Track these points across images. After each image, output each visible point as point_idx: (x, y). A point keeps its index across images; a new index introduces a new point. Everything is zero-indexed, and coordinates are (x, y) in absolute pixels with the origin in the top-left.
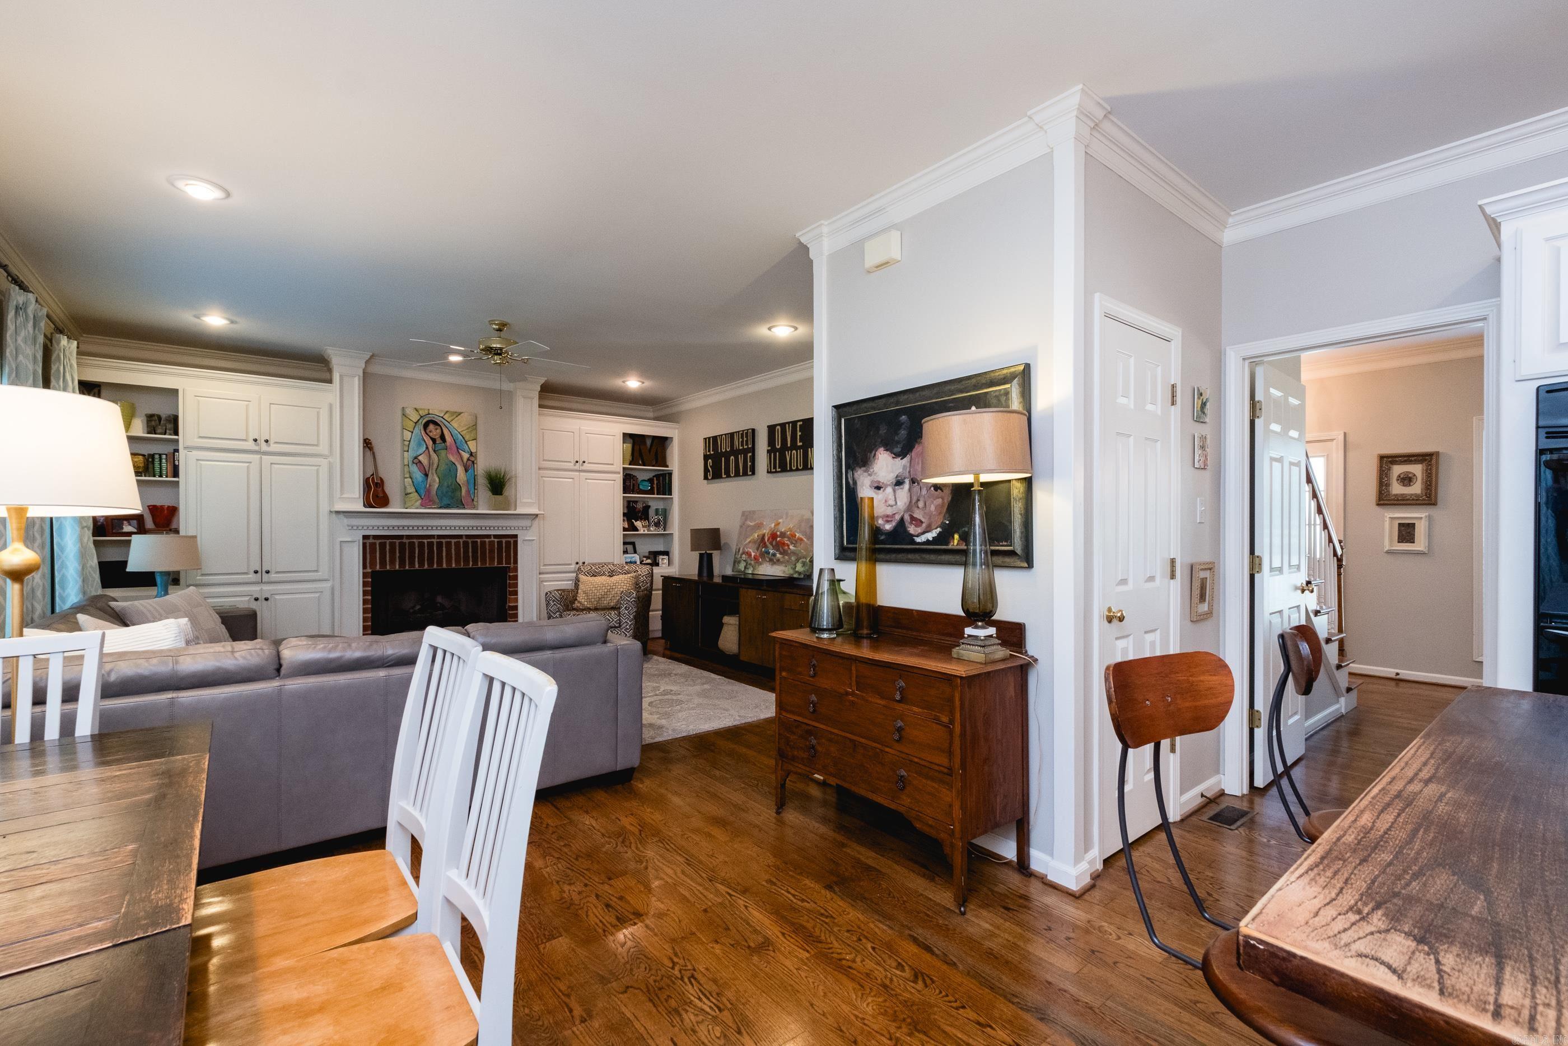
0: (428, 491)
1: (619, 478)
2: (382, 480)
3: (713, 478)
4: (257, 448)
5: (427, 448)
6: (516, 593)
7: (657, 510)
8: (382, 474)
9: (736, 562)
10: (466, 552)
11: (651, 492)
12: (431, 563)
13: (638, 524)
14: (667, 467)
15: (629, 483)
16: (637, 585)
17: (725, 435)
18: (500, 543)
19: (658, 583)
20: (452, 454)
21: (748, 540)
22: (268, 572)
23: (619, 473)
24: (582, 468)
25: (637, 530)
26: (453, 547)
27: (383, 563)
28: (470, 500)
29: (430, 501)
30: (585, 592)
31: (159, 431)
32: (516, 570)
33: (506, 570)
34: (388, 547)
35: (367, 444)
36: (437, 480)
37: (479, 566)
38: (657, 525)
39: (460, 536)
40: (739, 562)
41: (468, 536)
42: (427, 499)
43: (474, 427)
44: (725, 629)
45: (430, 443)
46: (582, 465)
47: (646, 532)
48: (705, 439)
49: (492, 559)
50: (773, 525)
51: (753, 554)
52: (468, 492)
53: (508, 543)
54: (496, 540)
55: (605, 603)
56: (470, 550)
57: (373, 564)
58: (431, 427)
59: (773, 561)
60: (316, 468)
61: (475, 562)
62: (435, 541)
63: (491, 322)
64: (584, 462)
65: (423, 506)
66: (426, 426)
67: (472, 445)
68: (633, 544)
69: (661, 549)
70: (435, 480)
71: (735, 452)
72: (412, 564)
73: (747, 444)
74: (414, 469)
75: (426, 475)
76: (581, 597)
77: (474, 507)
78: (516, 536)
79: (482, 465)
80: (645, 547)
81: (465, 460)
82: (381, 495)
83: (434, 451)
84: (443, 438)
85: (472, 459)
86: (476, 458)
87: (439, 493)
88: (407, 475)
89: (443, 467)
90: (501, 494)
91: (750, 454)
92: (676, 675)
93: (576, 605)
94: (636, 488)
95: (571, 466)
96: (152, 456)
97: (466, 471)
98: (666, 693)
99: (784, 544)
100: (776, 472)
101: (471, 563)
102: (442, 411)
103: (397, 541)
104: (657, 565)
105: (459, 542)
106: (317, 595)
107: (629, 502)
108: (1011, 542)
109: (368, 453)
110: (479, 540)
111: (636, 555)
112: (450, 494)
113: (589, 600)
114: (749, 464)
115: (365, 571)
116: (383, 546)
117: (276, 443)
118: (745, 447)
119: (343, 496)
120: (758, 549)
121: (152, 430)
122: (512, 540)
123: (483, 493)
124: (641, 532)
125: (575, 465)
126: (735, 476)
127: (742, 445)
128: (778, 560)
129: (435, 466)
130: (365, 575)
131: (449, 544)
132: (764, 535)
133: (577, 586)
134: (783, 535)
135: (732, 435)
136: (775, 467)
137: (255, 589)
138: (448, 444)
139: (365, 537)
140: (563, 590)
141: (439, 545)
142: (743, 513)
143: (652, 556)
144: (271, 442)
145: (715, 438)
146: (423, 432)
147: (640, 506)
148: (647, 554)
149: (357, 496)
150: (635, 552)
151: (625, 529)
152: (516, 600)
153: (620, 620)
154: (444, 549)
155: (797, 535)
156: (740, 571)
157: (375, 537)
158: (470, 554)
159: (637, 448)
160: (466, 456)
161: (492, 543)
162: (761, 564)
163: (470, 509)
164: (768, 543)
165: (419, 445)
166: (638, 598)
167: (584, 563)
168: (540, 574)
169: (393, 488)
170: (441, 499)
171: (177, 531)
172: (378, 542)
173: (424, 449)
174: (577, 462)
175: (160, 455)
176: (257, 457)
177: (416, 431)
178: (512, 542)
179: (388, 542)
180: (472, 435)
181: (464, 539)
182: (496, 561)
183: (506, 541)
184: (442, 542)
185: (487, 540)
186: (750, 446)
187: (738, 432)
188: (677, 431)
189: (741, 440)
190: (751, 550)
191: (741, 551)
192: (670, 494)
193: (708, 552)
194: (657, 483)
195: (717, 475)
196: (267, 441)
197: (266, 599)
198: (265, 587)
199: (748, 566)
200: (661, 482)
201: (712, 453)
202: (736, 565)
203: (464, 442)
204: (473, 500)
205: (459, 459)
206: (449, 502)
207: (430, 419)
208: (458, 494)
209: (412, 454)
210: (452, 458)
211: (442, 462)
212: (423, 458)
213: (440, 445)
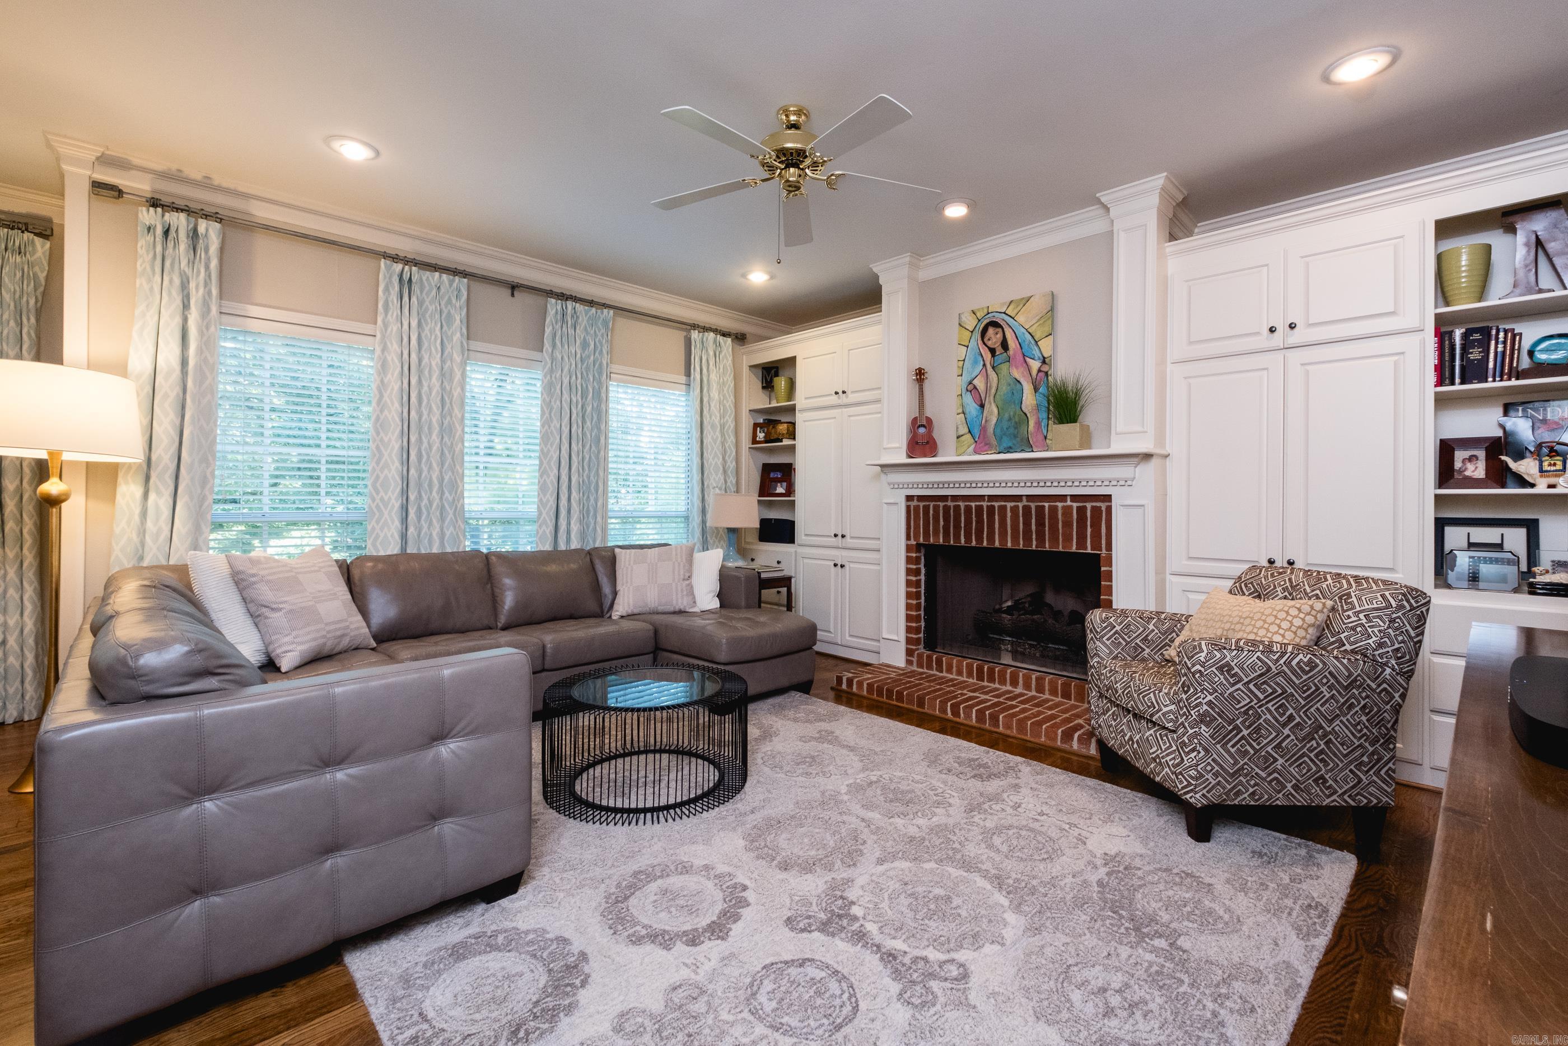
0: (984, 429)
2: (929, 420)
4: (839, 401)
5: (984, 365)
8: (929, 413)
10: (1027, 524)
12: (980, 539)
18: (1081, 511)
20: (1017, 368)
22: (843, 536)
24: (1287, 342)
25: (1532, 485)
27: (927, 533)
28: (1041, 438)
29: (986, 444)
32: (1109, 561)
33: (1096, 560)
34: (931, 512)
35: (920, 375)
36: (996, 411)
37: (1047, 548)
39: (1018, 498)
41: (1031, 498)
42: (981, 442)
43: (1049, 314)
45: (988, 356)
46: (1287, 335)
49: (1068, 539)
52: (1038, 424)
53: (1096, 511)
54: (1075, 505)
56: (1033, 521)
57: (917, 533)
58: (991, 331)
64: (1292, 326)
65: (976, 452)
66: (984, 332)
67: (1046, 347)
70: (992, 411)
72: (957, 537)
74: (968, 399)
75: (982, 406)
77: (1045, 448)
78: (1108, 498)
79: (1059, 374)
81: (1034, 372)
82: (927, 439)
83: (993, 368)
84: (1005, 344)
85: (1045, 368)
86: (1052, 365)
87: (998, 431)
89: (1004, 389)
90: (1074, 420)
97: (1036, 389)
101: (1034, 543)
102: (1003, 304)
103: (941, 504)
105: (1018, 507)
109: (918, 389)
110: (1047, 505)
112: (1012, 430)
115: (909, 543)
116: (926, 509)
117: (852, 393)
119: (889, 446)
122: (1103, 506)
125: (1269, 339)
129: (993, 391)
130: (909, 549)
131: (1003, 508)
137: (836, 554)
138: (1011, 352)
139: (909, 498)
144: (848, 392)
146: (980, 342)
149: (902, 443)
151: (1449, 482)
154: (997, 517)
157: (921, 498)
158: (1034, 527)
160: (1035, 365)
161: (1067, 510)
163: (1038, 451)
165: (975, 362)
168: (1175, 574)
169: (946, 430)
170: (1000, 440)
171: (794, 491)
172: (922, 504)
173: (981, 367)
174: (1273, 329)
176: (847, 410)
178: (1104, 509)
179: (932, 504)
180: (1047, 329)
181: (1025, 502)
182: (1075, 541)
183: (1093, 507)
184: (993, 507)
185: (1060, 505)
196: (845, 393)
197: (842, 566)
198: (843, 553)
203: (1033, 342)
204: (1046, 438)
205: (1026, 373)
206: (1010, 444)
207: (987, 321)
208: (1024, 428)
209: (966, 378)
210: (1016, 374)
211: (1002, 382)
212: (979, 383)
213: (1001, 357)
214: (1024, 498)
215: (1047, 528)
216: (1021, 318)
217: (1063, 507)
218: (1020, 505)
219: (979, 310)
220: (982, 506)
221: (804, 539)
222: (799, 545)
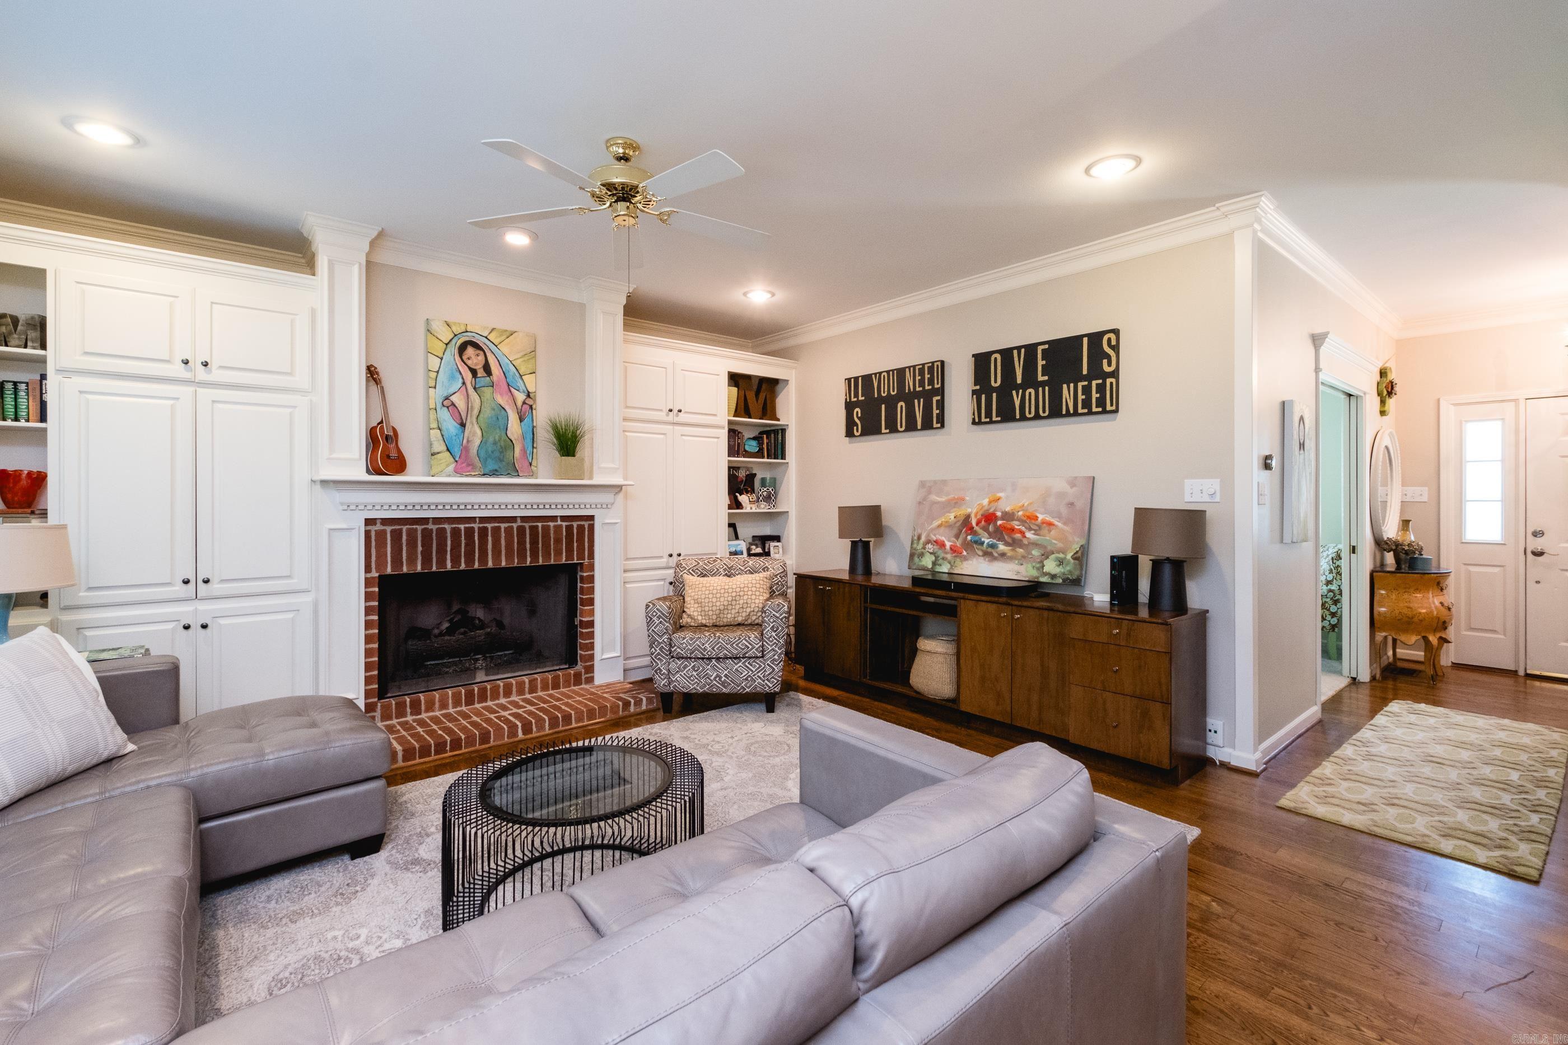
0: (466, 449)
1: (724, 434)
2: (394, 430)
3: (864, 434)
4: (188, 375)
5: (464, 383)
6: (591, 602)
7: (765, 479)
8: (397, 420)
9: (915, 556)
10: (521, 543)
11: (759, 454)
12: (470, 560)
13: (743, 499)
14: (778, 420)
15: (735, 442)
16: (770, 588)
17: (888, 372)
18: (569, 528)
20: (501, 395)
21: (936, 523)
22: (206, 581)
23: (723, 428)
24: (676, 420)
25: (742, 507)
26: (503, 535)
27: (397, 561)
28: (526, 463)
29: (469, 465)
30: (696, 601)
31: (13, 342)
32: (591, 567)
33: (578, 568)
34: (404, 537)
35: (372, 374)
36: (478, 432)
37: (541, 562)
38: (768, 499)
39: (513, 519)
40: (922, 555)
41: (524, 519)
42: (463, 461)
43: (532, 354)
44: (924, 658)
45: (468, 376)
46: (677, 416)
47: (754, 510)
48: (849, 380)
49: (559, 553)
50: (985, 502)
51: (948, 544)
52: (524, 451)
53: (581, 528)
54: (564, 524)
55: (729, 617)
56: (527, 539)
57: (381, 563)
58: (470, 351)
59: (989, 554)
60: (290, 410)
61: (535, 555)
62: (476, 526)
64: (680, 411)
65: (457, 472)
66: (462, 349)
68: (734, 526)
69: (772, 532)
70: (474, 433)
71: (909, 398)
72: (441, 562)
73: (931, 382)
74: (445, 415)
75: (463, 425)
76: (693, 609)
77: (532, 475)
78: (591, 518)
79: (544, 413)
80: (748, 531)
81: (519, 403)
82: (394, 454)
83: (475, 388)
84: (487, 369)
85: (530, 402)
86: (535, 401)
87: (482, 454)
88: (434, 425)
89: (487, 413)
90: (573, 454)
91: (939, 398)
93: (685, 620)
94: (743, 449)
95: (662, 416)
97: (521, 420)
99: (1013, 530)
100: (991, 422)
101: (529, 559)
102: (485, 328)
103: (419, 528)
104: (768, 554)
105: (512, 527)
106: (290, 615)
107: (733, 468)
109: (373, 387)
110: (540, 524)
111: (741, 542)
112: (497, 454)
113: (703, 613)
114: (936, 412)
115: (369, 575)
116: (397, 535)
117: (221, 367)
118: (927, 388)
119: (334, 456)
120: (957, 537)
122: (586, 524)
123: (546, 452)
124: (748, 510)
125: (667, 415)
126: (907, 430)
127: (922, 383)
128: (1003, 555)
129: (476, 412)
130: (368, 582)
131: (496, 531)
132: (968, 517)
133: (682, 590)
134: (1008, 516)
135: (900, 371)
136: (989, 414)
137: (186, 611)
138: (494, 379)
139: (369, 522)
141: (483, 532)
142: (923, 484)
143: (760, 543)
144: (213, 365)
145: (867, 378)
146: (457, 358)
147: (742, 474)
148: (756, 540)
149: (357, 456)
150: (741, 538)
151: (728, 507)
152: (592, 613)
153: (763, 645)
154: (490, 538)
155: (1041, 517)
156: (925, 569)
157: (385, 521)
158: (528, 546)
159: (743, 392)
160: (521, 397)
162: (965, 559)
163: (526, 477)
164: (976, 528)
165: (452, 378)
167: (682, 555)
168: (625, 571)
169: (411, 446)
170: (484, 462)
171: (44, 514)
172: (389, 529)
173: (460, 385)
174: (671, 410)
175: (15, 384)
176: (191, 389)
177: (448, 357)
178: (586, 527)
179: (405, 528)
180: (530, 366)
181: (519, 523)
182: (564, 554)
183: (578, 525)
184: (486, 529)
185: (552, 524)
186: (936, 386)
187: (914, 367)
188: (794, 371)
189: (918, 378)
190: (943, 538)
191: (923, 539)
192: (783, 457)
193: (863, 539)
194: (767, 443)
195: (871, 429)
196: (205, 364)
197: (204, 627)
198: (202, 606)
199: (940, 561)
200: (773, 442)
201: (861, 398)
202: (916, 559)
203: (518, 375)
204: (531, 464)
205: (511, 401)
206: (496, 467)
207: (467, 339)
208: (509, 454)
209: (440, 391)
210: (502, 400)
211: (485, 404)
212: (458, 400)
213: (483, 380)
214: (519, 520)
215: (540, 545)
216: (504, 348)
217: (555, 526)
218: (515, 525)
219: (455, 324)
221: (84, 596)
222: (67, 608)
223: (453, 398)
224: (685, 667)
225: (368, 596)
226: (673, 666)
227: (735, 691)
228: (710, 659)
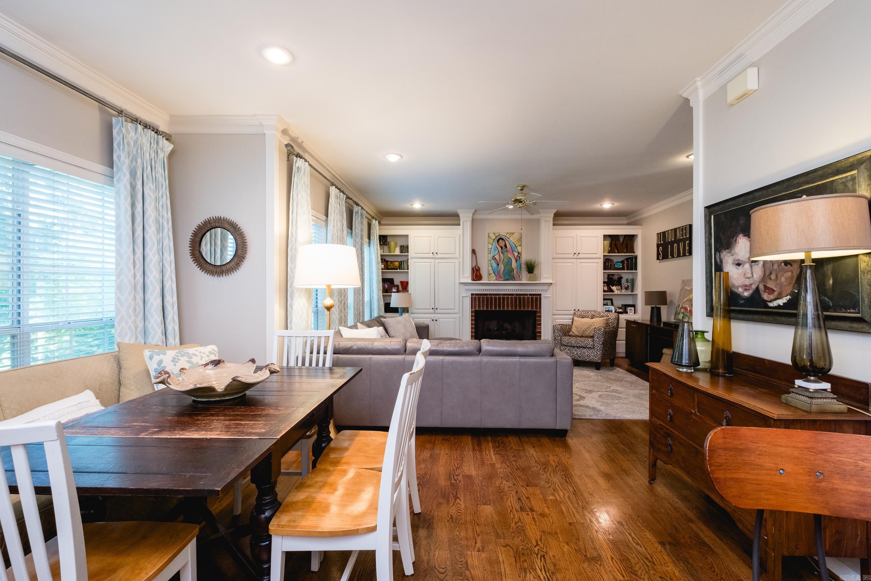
0: (499, 272)
1: (601, 262)
2: (479, 268)
3: (663, 258)
4: (433, 256)
5: (499, 252)
6: (540, 324)
7: (627, 280)
8: (479, 265)
9: (677, 314)
10: (516, 302)
11: (623, 269)
12: (499, 307)
13: (614, 288)
14: (634, 253)
15: (608, 264)
16: (607, 324)
17: (671, 230)
18: (532, 298)
19: (623, 324)
20: (510, 254)
21: (686, 299)
22: (437, 309)
23: (601, 258)
24: (578, 257)
25: (613, 292)
26: (510, 299)
27: (479, 307)
28: (518, 276)
29: (500, 277)
30: (576, 327)
31: (404, 252)
32: (540, 312)
33: (535, 312)
34: (481, 299)
35: (474, 252)
36: (503, 267)
37: (522, 309)
38: (627, 288)
39: (513, 295)
40: (679, 314)
41: (517, 295)
42: (498, 277)
43: (520, 239)
44: (664, 356)
45: (500, 249)
46: (578, 255)
47: (619, 293)
48: (658, 234)
49: (528, 306)
51: (689, 309)
52: (517, 272)
53: (536, 298)
54: (530, 297)
55: (587, 333)
56: (518, 302)
57: (475, 307)
58: (501, 241)
60: (454, 264)
61: (520, 307)
62: (501, 296)
63: (518, 186)
64: (579, 253)
65: (497, 279)
66: (498, 241)
67: (519, 249)
68: (611, 300)
69: (630, 303)
70: (502, 267)
71: (677, 241)
72: (491, 307)
73: (686, 235)
74: (493, 262)
75: (498, 265)
76: (574, 329)
77: (520, 280)
78: (540, 295)
79: (524, 258)
80: (619, 302)
81: (516, 256)
82: (478, 275)
83: (502, 253)
84: (506, 246)
85: (519, 255)
86: (521, 255)
87: (504, 273)
88: (490, 265)
89: (506, 260)
90: (532, 273)
91: (688, 242)
92: (626, 381)
93: (571, 333)
94: (612, 267)
95: (572, 256)
96: (401, 262)
97: (516, 262)
98: (613, 391)
101: (518, 308)
103: (485, 297)
104: (627, 313)
106: (454, 320)
107: (609, 275)
108: (859, 310)
109: (474, 256)
110: (522, 297)
111: (612, 306)
112: (508, 273)
113: (578, 331)
114: (687, 248)
115: (472, 310)
116: (479, 298)
117: (440, 254)
118: (685, 237)
119: (464, 276)
121: (401, 252)
122: (538, 297)
123: (524, 273)
124: (616, 293)
125: (574, 255)
126: (677, 257)
127: (682, 236)
129: (502, 260)
130: (472, 312)
131: (508, 298)
133: (572, 322)
135: (675, 230)
137: (432, 316)
138: (508, 249)
139: (472, 294)
140: (563, 325)
141: (504, 298)
142: (683, 281)
143: (624, 307)
145: (664, 233)
146: (497, 244)
147: (616, 277)
148: (621, 306)
149: (469, 276)
150: (612, 304)
151: (604, 291)
152: (540, 328)
153: (594, 344)
154: (506, 300)
156: (679, 320)
157: (476, 294)
159: (613, 243)
160: (516, 254)
161: (528, 298)
163: (518, 281)
165: (495, 250)
166: (605, 332)
167: (579, 310)
168: (553, 315)
169: (484, 272)
170: (505, 276)
171: (408, 291)
172: (477, 297)
173: (497, 252)
174: (575, 254)
175: (404, 261)
176: (434, 260)
179: (481, 296)
180: (519, 243)
181: (515, 296)
182: (530, 307)
185: (526, 296)
186: (688, 236)
187: (680, 227)
188: (640, 230)
189: (681, 233)
190: (687, 306)
191: (680, 306)
192: (636, 269)
193: (657, 306)
194: (627, 264)
195: (665, 257)
196: (437, 253)
197: (436, 320)
198: (436, 315)
199: (685, 317)
200: (630, 262)
201: (662, 242)
202: (677, 316)
203: (515, 247)
205: (513, 256)
206: (508, 278)
207: (500, 237)
208: (512, 273)
209: (492, 255)
210: (510, 256)
211: (505, 258)
212: (497, 257)
213: (504, 250)
215: (522, 303)
218: (513, 297)
220: (500, 297)
221: (415, 311)
222: (411, 313)
223: (495, 256)
224: (566, 349)
225: (472, 316)
226: (562, 348)
227: (583, 360)
228: (574, 347)
